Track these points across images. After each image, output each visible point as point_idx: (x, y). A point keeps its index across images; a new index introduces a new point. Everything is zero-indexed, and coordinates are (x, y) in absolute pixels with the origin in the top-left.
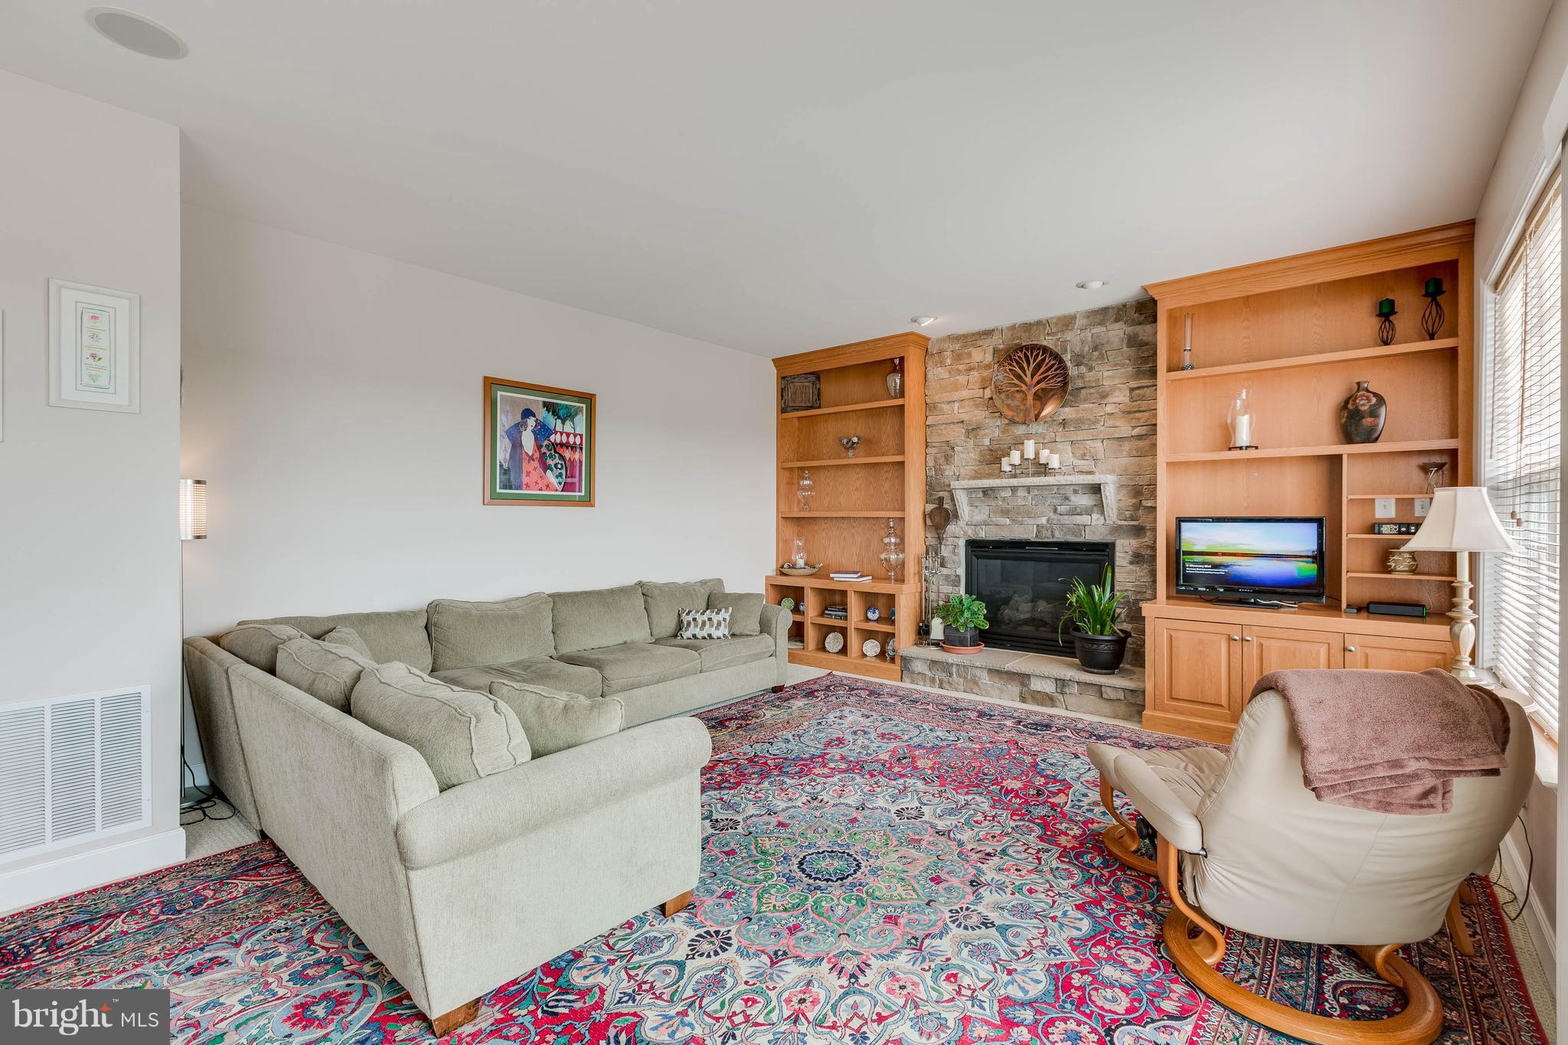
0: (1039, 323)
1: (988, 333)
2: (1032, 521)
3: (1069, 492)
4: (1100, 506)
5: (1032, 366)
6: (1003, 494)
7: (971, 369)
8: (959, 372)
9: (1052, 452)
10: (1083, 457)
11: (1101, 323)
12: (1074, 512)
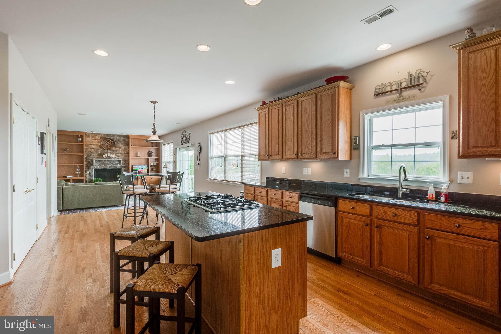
0: (109, 134)
1: (100, 134)
2: (108, 165)
3: (115, 161)
4: (120, 163)
5: (109, 141)
6: (103, 161)
7: (96, 140)
8: (93, 140)
9: (112, 155)
10: (117, 156)
11: (120, 137)
12: (116, 164)
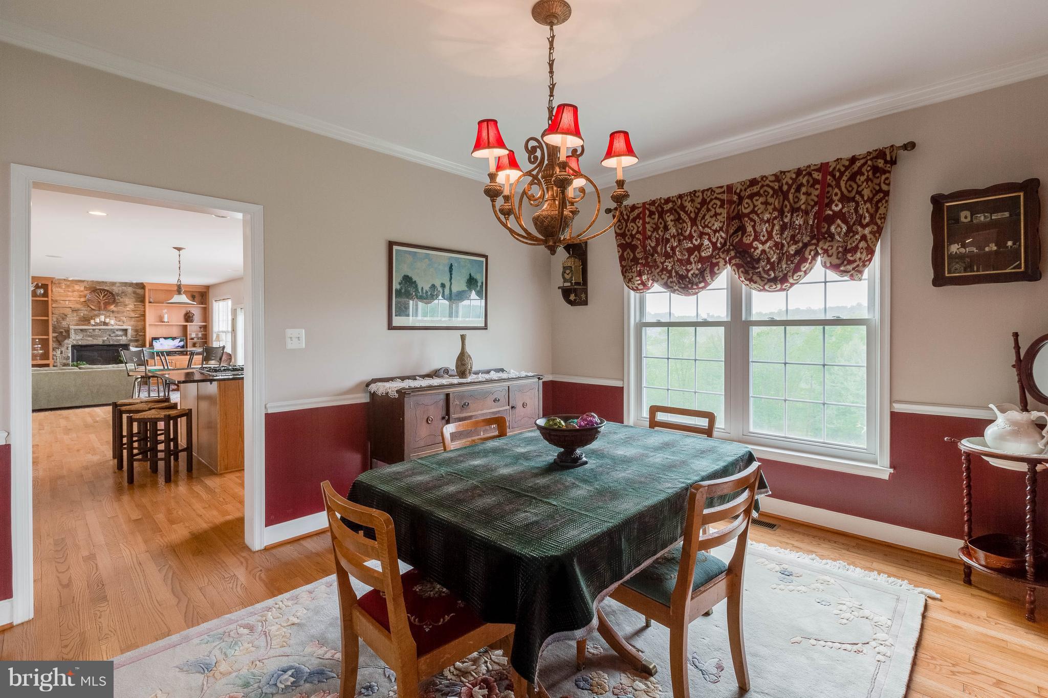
0: (103, 282)
1: (83, 281)
2: (101, 339)
3: (115, 331)
4: (126, 335)
5: (103, 295)
6: (90, 331)
7: (74, 291)
8: (69, 291)
9: (110, 319)
10: (120, 321)
11: (125, 286)
12: (117, 336)
